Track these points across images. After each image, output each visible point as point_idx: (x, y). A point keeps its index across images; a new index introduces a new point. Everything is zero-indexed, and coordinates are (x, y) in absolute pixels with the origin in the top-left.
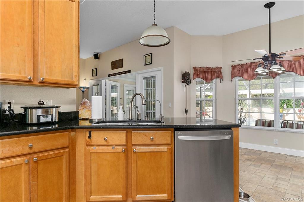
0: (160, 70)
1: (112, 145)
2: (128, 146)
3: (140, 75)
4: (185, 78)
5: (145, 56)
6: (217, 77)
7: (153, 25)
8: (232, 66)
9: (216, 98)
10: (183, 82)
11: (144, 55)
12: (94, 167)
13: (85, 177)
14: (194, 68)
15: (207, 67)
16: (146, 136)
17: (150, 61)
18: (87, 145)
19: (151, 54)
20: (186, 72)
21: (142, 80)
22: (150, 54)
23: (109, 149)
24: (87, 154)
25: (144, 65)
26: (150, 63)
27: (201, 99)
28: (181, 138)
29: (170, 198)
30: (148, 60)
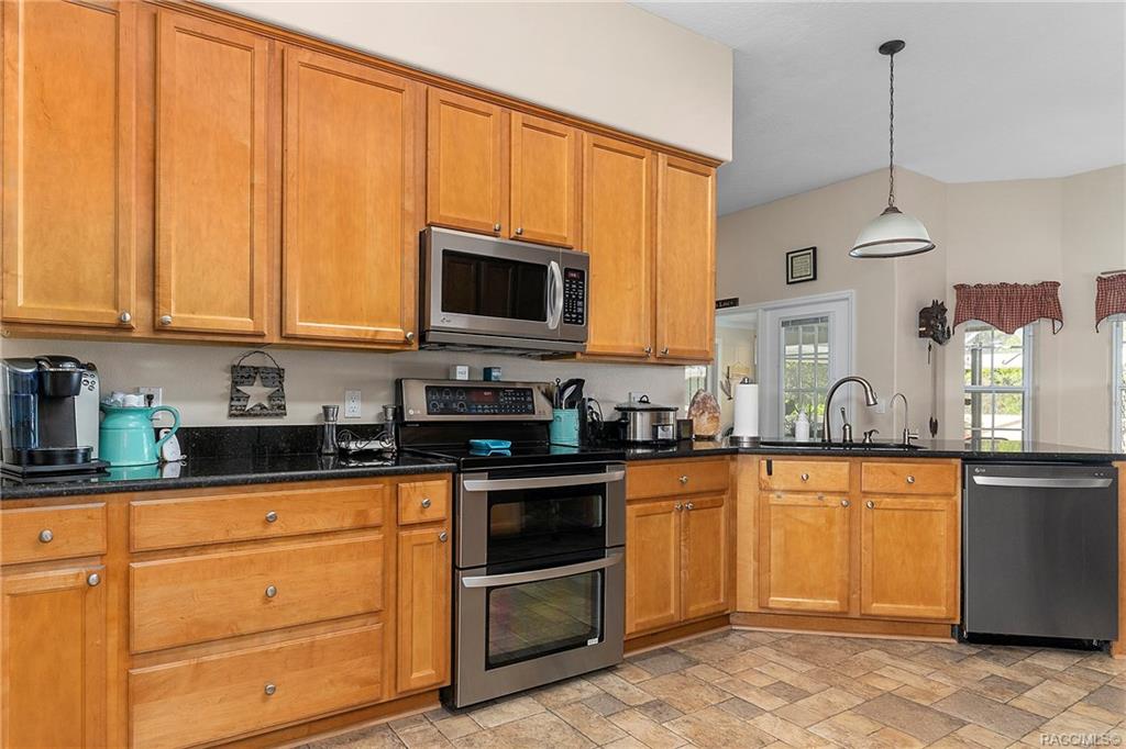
0: (847, 299)
1: (816, 492)
2: (852, 496)
3: (769, 313)
4: (932, 322)
5: (790, 256)
6: (1042, 315)
7: (887, 210)
8: (1100, 280)
9: (1037, 383)
10: (921, 335)
11: (788, 254)
12: (776, 536)
13: (758, 558)
14: (959, 288)
15: (1003, 285)
16: (894, 474)
17: (810, 271)
18: (760, 489)
19: (814, 249)
20: (935, 303)
21: (779, 330)
22: (811, 251)
23: (811, 499)
24: (762, 508)
25: (788, 283)
26: (811, 277)
27: (977, 387)
28: (979, 480)
29: (951, 616)
30: (802, 266)
